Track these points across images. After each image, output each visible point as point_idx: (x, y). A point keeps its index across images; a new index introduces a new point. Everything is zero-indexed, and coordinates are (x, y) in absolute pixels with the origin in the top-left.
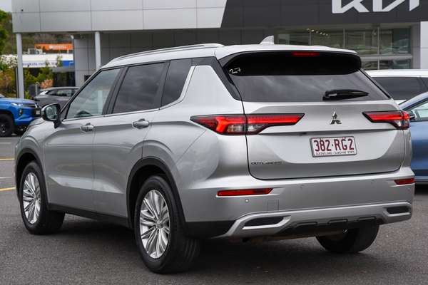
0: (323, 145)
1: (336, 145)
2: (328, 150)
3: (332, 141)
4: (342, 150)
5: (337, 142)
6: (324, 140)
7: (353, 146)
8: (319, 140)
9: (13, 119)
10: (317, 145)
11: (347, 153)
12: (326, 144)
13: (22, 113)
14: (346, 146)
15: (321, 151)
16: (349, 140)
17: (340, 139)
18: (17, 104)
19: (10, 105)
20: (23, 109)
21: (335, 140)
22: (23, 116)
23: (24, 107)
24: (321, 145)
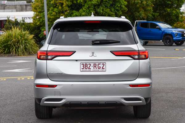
0: (87, 66)
1: (94, 66)
2: (89, 69)
3: (92, 65)
4: (97, 69)
5: (95, 65)
6: (88, 64)
7: (104, 67)
8: (85, 64)
9: (173, 38)
10: (83, 66)
11: (100, 70)
12: (88, 66)
13: (177, 35)
14: (100, 67)
15: (85, 69)
16: (102, 64)
17: (97, 64)
18: (175, 31)
19: (171, 32)
20: (177, 34)
21: (94, 64)
22: (177, 36)
23: (178, 32)
24: (86, 66)
